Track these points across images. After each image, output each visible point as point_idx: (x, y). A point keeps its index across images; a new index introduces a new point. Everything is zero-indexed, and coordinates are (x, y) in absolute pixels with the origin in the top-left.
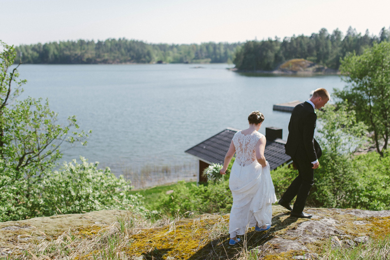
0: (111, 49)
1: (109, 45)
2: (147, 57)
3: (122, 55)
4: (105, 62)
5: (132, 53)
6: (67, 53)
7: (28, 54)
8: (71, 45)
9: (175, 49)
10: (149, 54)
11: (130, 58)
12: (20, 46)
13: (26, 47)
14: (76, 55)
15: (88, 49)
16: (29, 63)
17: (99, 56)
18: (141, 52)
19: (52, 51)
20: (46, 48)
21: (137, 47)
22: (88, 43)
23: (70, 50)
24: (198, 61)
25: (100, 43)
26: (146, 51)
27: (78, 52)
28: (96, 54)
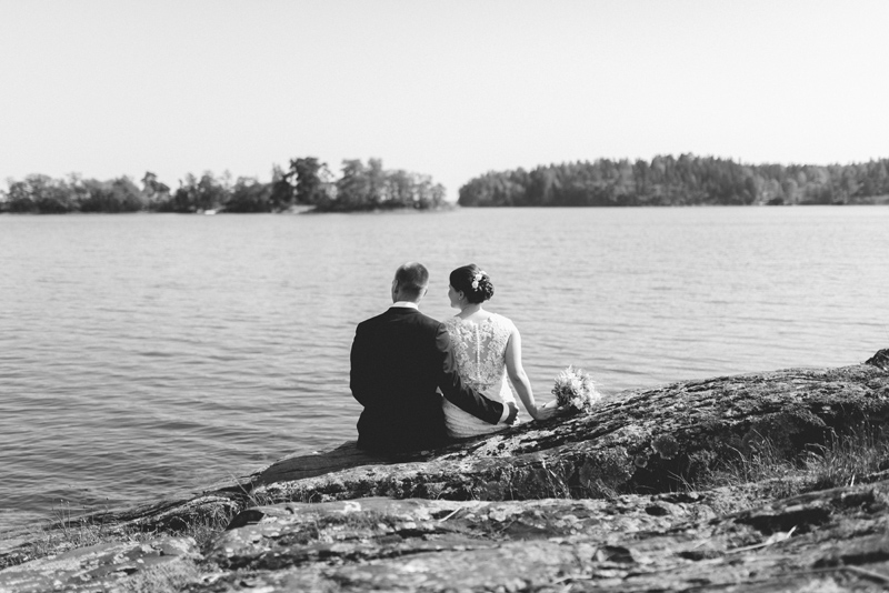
0: (666, 174)
1: (662, 167)
2: (746, 192)
3: (692, 188)
4: (656, 202)
5: (713, 185)
6: (578, 184)
7: (505, 188)
8: (585, 170)
9: (802, 176)
10: (749, 185)
11: (707, 195)
12: (488, 175)
13: (498, 176)
14: (597, 188)
15: (621, 176)
16: (506, 204)
17: (642, 191)
18: (731, 182)
19: (551, 180)
20: (538, 176)
21: (721, 172)
22: (621, 165)
23: (585, 178)
24: (868, 199)
25: (641, 164)
26: (743, 179)
27: (602, 184)
28: (637, 187)
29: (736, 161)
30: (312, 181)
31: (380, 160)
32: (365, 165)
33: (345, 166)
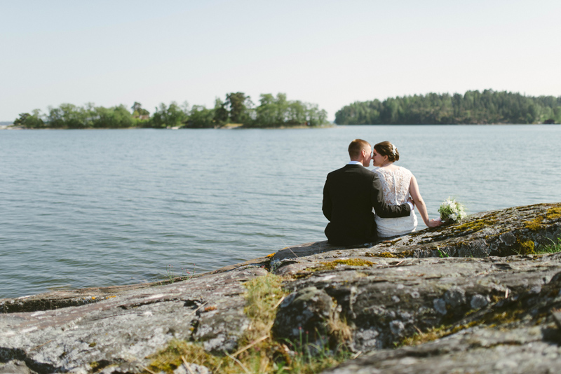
0: (475, 104)
1: (472, 98)
2: (529, 115)
3: (491, 112)
4: (467, 122)
5: (506, 110)
6: (415, 110)
7: (366, 112)
8: (419, 101)
10: (531, 110)
11: (502, 117)
12: (355, 104)
13: (361, 104)
14: (427, 113)
15: (444, 105)
16: (367, 123)
17: (458, 115)
18: (519, 108)
19: (397, 107)
20: (388, 105)
21: (512, 101)
22: (444, 97)
23: (419, 106)
25: (457, 96)
26: (527, 106)
27: (431, 110)
28: (454, 111)
29: (522, 94)
30: (240, 108)
31: (285, 94)
32: (275, 96)
33: (261, 98)
